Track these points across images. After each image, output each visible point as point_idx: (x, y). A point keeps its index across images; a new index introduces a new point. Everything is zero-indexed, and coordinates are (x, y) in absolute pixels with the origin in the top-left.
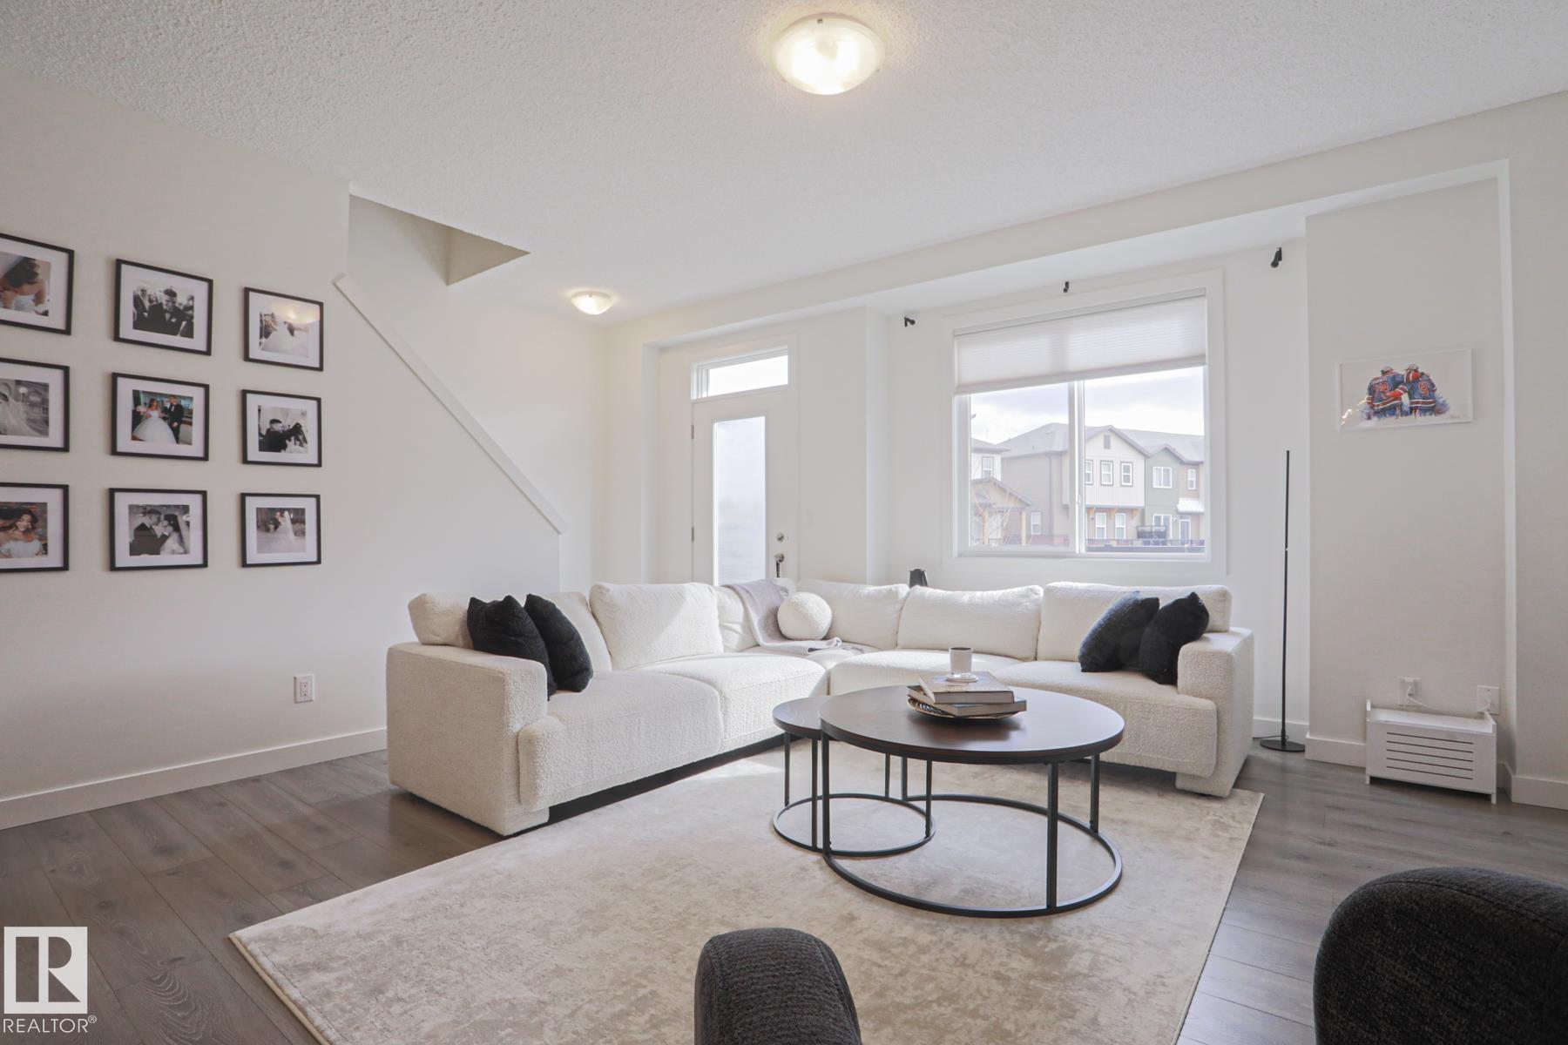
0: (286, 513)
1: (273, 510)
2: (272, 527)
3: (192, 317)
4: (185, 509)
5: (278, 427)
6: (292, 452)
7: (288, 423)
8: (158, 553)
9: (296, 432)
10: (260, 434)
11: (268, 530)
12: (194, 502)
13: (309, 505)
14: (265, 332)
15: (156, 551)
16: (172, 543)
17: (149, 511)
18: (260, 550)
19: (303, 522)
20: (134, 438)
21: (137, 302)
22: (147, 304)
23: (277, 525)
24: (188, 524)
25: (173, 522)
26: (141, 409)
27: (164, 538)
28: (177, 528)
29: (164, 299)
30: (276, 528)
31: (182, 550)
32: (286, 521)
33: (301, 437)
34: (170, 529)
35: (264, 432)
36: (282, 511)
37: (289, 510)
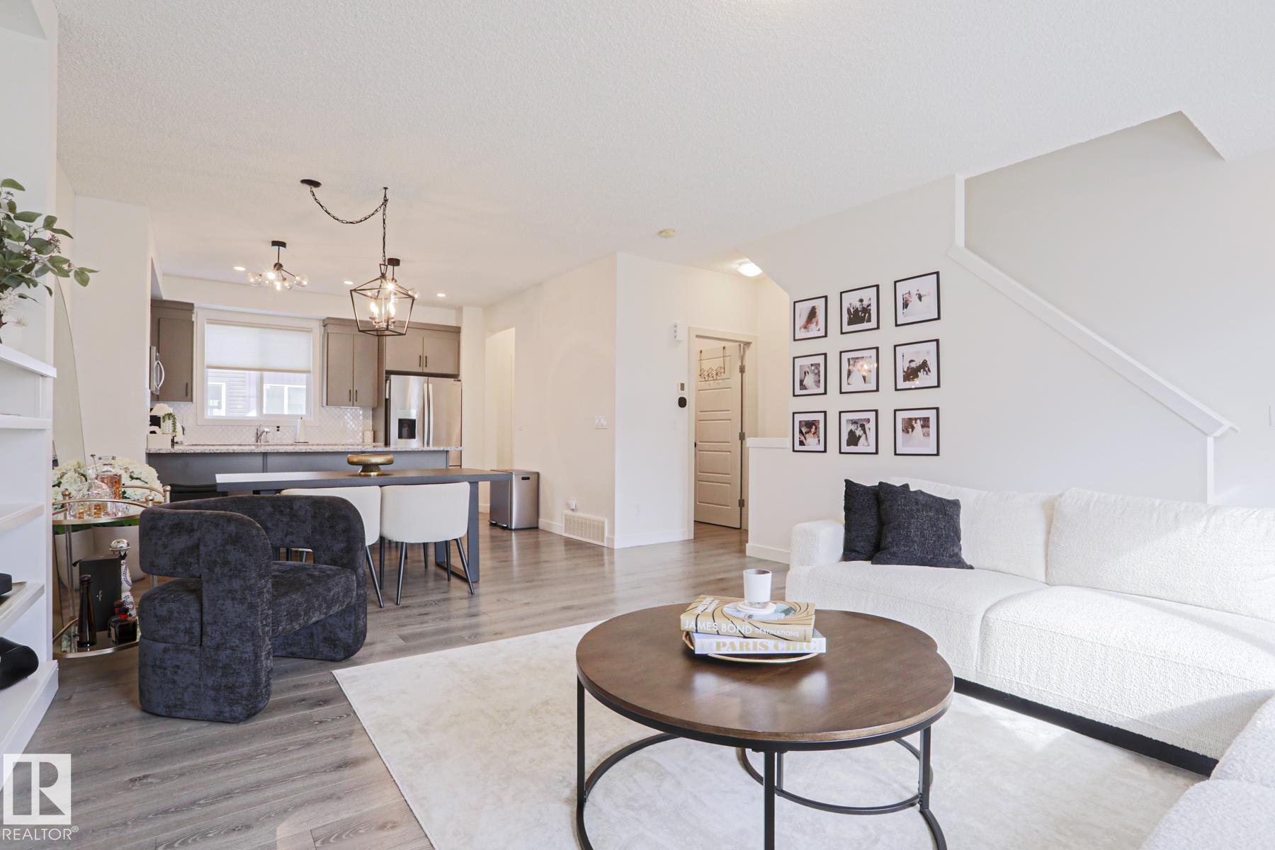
0: (918, 421)
1: (910, 419)
2: (910, 430)
3: (870, 310)
4: (868, 421)
5: (913, 365)
6: (923, 379)
7: (918, 362)
8: (857, 445)
9: (924, 366)
10: (904, 371)
11: (908, 432)
12: (872, 416)
13: (931, 414)
14: (906, 305)
15: (856, 444)
16: (862, 440)
17: (854, 422)
18: (904, 445)
19: (929, 427)
20: (849, 384)
21: (849, 310)
22: (852, 311)
23: (913, 428)
24: (869, 429)
25: (863, 426)
26: (851, 367)
27: (860, 437)
28: (865, 432)
29: (858, 305)
30: (912, 431)
31: (866, 444)
32: (918, 425)
33: (927, 369)
34: (862, 432)
35: (906, 370)
36: (916, 419)
37: (920, 419)
